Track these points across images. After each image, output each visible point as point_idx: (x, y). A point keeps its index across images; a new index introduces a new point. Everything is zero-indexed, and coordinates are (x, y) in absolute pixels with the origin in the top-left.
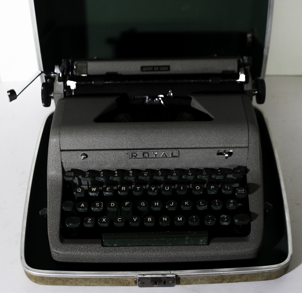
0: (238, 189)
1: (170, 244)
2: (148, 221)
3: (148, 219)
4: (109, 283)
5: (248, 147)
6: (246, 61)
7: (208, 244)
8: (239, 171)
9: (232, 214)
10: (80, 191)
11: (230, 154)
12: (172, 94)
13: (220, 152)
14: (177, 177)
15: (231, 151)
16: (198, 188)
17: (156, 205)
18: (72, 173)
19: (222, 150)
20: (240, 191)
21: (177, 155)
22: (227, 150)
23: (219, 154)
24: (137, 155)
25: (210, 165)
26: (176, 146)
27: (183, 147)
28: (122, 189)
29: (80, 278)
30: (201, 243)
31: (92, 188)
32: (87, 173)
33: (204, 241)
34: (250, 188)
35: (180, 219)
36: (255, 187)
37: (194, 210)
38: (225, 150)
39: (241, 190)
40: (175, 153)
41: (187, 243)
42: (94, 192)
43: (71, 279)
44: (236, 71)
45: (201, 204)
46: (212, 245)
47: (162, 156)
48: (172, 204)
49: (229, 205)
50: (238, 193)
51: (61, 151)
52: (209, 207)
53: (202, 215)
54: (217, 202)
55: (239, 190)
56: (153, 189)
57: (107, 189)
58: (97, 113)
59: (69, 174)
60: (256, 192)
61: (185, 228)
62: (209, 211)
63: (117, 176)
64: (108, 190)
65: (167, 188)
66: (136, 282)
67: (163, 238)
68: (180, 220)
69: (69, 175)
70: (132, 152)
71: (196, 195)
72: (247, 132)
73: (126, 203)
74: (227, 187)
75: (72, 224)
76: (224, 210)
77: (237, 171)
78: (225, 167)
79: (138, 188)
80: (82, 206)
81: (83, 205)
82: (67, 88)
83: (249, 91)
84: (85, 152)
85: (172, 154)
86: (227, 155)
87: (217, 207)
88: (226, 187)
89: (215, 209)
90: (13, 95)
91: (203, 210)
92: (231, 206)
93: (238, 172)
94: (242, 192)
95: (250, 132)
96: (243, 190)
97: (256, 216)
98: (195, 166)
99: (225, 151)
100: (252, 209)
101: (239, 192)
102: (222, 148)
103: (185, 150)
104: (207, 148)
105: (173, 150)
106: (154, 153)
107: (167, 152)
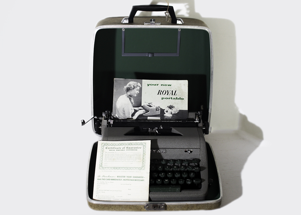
0: (195, 168)
1: (162, 191)
2: (151, 181)
4: (131, 208)
5: (200, 148)
6: (199, 114)
7: (181, 192)
9: (192, 179)
11: (191, 152)
12: (162, 128)
14: (165, 162)
15: (192, 150)
16: (175, 167)
17: (155, 174)
19: (187, 150)
21: (165, 152)
22: (190, 150)
23: (186, 151)
25: (181, 158)
26: (165, 147)
27: (168, 147)
29: (117, 205)
30: (177, 191)
33: (178, 190)
34: (201, 169)
35: (166, 180)
36: (203, 168)
37: (174, 177)
41: (170, 191)
43: (113, 205)
44: (195, 119)
45: (177, 174)
46: (183, 192)
47: (158, 152)
48: (162, 174)
49: (190, 175)
52: (181, 175)
53: (177, 179)
54: (185, 174)
56: (153, 167)
58: (125, 132)
60: (205, 170)
61: (169, 184)
62: (181, 177)
65: (160, 167)
66: (145, 207)
71: (174, 171)
72: (199, 141)
74: (190, 167)
76: (189, 177)
77: (195, 160)
78: (188, 159)
82: (109, 123)
83: (201, 127)
85: (163, 151)
86: (189, 152)
87: (185, 176)
89: (184, 177)
90: (83, 123)
91: (178, 177)
92: (192, 175)
95: (201, 141)
96: (198, 168)
97: (204, 180)
98: (174, 158)
100: (202, 177)
102: (187, 148)
103: (169, 149)
104: (180, 148)
105: (163, 149)
106: (154, 151)
107: (160, 150)
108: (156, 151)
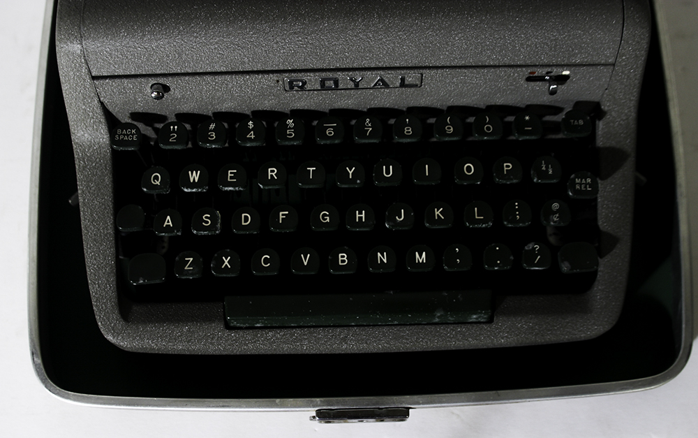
0: (576, 177)
1: (396, 322)
2: (340, 264)
3: (340, 259)
5: (614, 65)
7: (491, 321)
8: (581, 122)
10: (158, 183)
11: (563, 79)
13: (536, 74)
14: (414, 139)
15: (566, 73)
16: (469, 169)
17: (360, 218)
18: (133, 131)
19: (540, 72)
20: (580, 184)
21: (418, 83)
23: (532, 79)
24: (304, 83)
26: (415, 62)
27: (433, 64)
28: (270, 174)
30: (473, 320)
31: (190, 172)
32: (174, 128)
33: (480, 317)
35: (421, 256)
36: (615, 157)
38: (549, 70)
39: (584, 181)
40: (411, 78)
41: (437, 320)
42: (194, 185)
45: (477, 217)
47: (375, 85)
48: (400, 217)
49: (548, 220)
50: (575, 191)
51: (94, 78)
54: (517, 210)
55: (578, 181)
56: (351, 173)
57: (229, 175)
59: (124, 135)
60: (618, 175)
63: (253, 137)
64: (231, 178)
65: (388, 172)
67: (378, 314)
68: (421, 261)
69: (126, 138)
70: (292, 77)
73: (281, 213)
74: (547, 167)
75: (144, 281)
77: (576, 123)
79: (311, 169)
80: (166, 223)
81: (168, 221)
84: (162, 80)
85: (403, 80)
88: (544, 168)
92: (555, 222)
93: (579, 125)
94: (586, 187)
96: (589, 180)
97: (613, 241)
99: (548, 73)
100: (603, 224)
101: (578, 187)
102: (543, 66)
103: (439, 71)
104: (502, 66)
105: (405, 71)
106: (351, 79)
107: (388, 76)
108: (368, 83)
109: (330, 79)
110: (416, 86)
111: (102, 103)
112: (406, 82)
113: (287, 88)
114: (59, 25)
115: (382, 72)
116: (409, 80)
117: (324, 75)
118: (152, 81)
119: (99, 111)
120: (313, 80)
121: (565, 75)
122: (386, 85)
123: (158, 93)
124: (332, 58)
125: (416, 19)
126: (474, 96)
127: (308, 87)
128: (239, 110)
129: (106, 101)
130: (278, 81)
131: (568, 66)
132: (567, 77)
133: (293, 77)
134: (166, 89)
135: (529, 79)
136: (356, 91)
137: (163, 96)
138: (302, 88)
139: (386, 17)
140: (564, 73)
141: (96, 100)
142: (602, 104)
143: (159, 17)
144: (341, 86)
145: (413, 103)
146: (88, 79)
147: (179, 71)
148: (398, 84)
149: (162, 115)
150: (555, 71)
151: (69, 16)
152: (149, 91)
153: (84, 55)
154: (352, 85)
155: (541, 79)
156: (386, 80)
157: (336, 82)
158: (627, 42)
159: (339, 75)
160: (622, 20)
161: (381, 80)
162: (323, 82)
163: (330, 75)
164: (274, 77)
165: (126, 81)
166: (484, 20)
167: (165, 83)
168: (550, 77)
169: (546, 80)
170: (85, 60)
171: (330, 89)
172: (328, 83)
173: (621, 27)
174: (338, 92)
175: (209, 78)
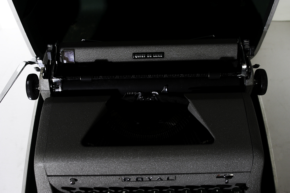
5: (250, 172)
8: (238, 192)
13: (220, 176)
24: (130, 179)
27: (180, 172)
38: (225, 174)
47: (158, 179)
51: (48, 176)
77: (236, 192)
84: (74, 177)
102: (222, 173)
103: (183, 175)
104: (207, 173)
105: (169, 175)
106: (148, 178)
107: (163, 177)
108: (154, 179)
109: (140, 178)
110: (173, 180)
111: (50, 184)
112: (169, 179)
113: (123, 180)
114: (36, 157)
115: (160, 176)
116: (170, 178)
117: (137, 176)
118: (70, 178)
119: (49, 187)
120: (133, 178)
121: (231, 176)
122: (162, 180)
123: (73, 182)
124: (141, 171)
125: (173, 157)
126: (196, 182)
127: (131, 180)
128: (104, 187)
129: (52, 184)
130: (120, 178)
131: (232, 173)
132: (232, 176)
133: (126, 177)
134: (76, 180)
135: (217, 177)
136: (150, 182)
137: (75, 183)
138: (129, 181)
139: (162, 156)
140: (231, 175)
141: (48, 183)
142: (247, 184)
143: (74, 155)
144: (144, 180)
145: (172, 185)
146: (46, 177)
147: (81, 174)
148: (166, 179)
149: (74, 188)
150: (227, 175)
151: (40, 153)
152: (69, 180)
153: (45, 169)
154: (148, 180)
155: (223, 177)
156: (162, 178)
157: (142, 179)
158: (255, 164)
159: (143, 177)
160: (253, 156)
161: (160, 178)
162: (137, 179)
163: (140, 176)
164: (119, 177)
165: (60, 177)
166: (199, 158)
167: (76, 178)
168: (226, 176)
169: (224, 177)
170: (45, 170)
171: (140, 181)
172: (139, 179)
173: (252, 159)
174: (143, 182)
175: (92, 177)
